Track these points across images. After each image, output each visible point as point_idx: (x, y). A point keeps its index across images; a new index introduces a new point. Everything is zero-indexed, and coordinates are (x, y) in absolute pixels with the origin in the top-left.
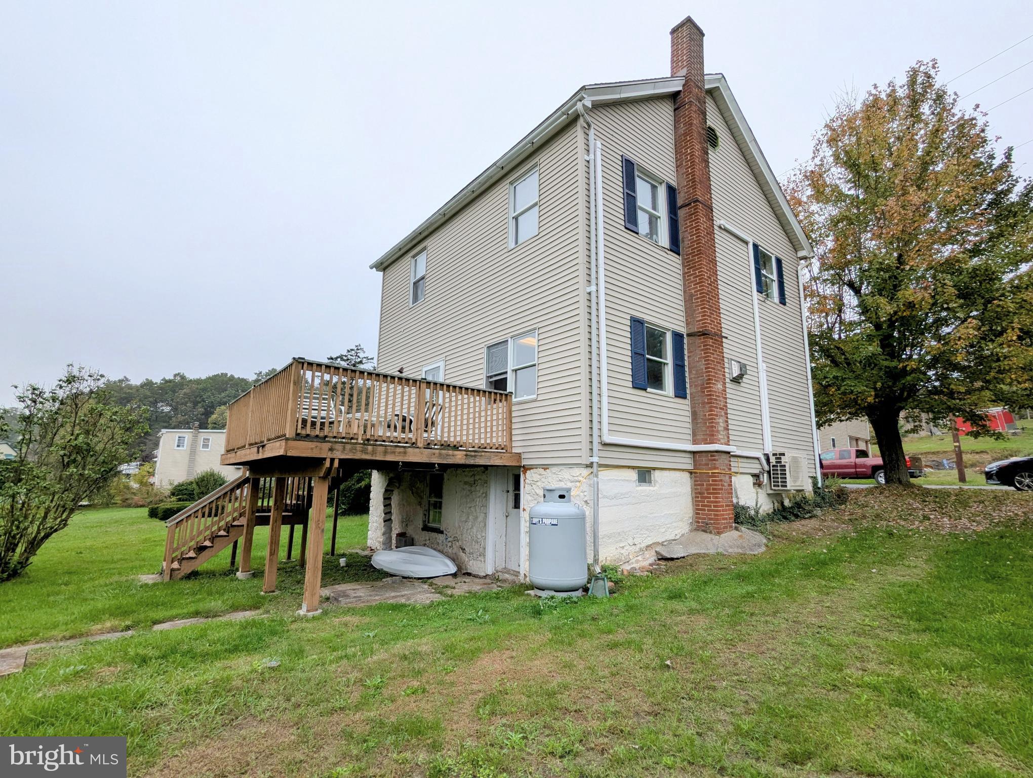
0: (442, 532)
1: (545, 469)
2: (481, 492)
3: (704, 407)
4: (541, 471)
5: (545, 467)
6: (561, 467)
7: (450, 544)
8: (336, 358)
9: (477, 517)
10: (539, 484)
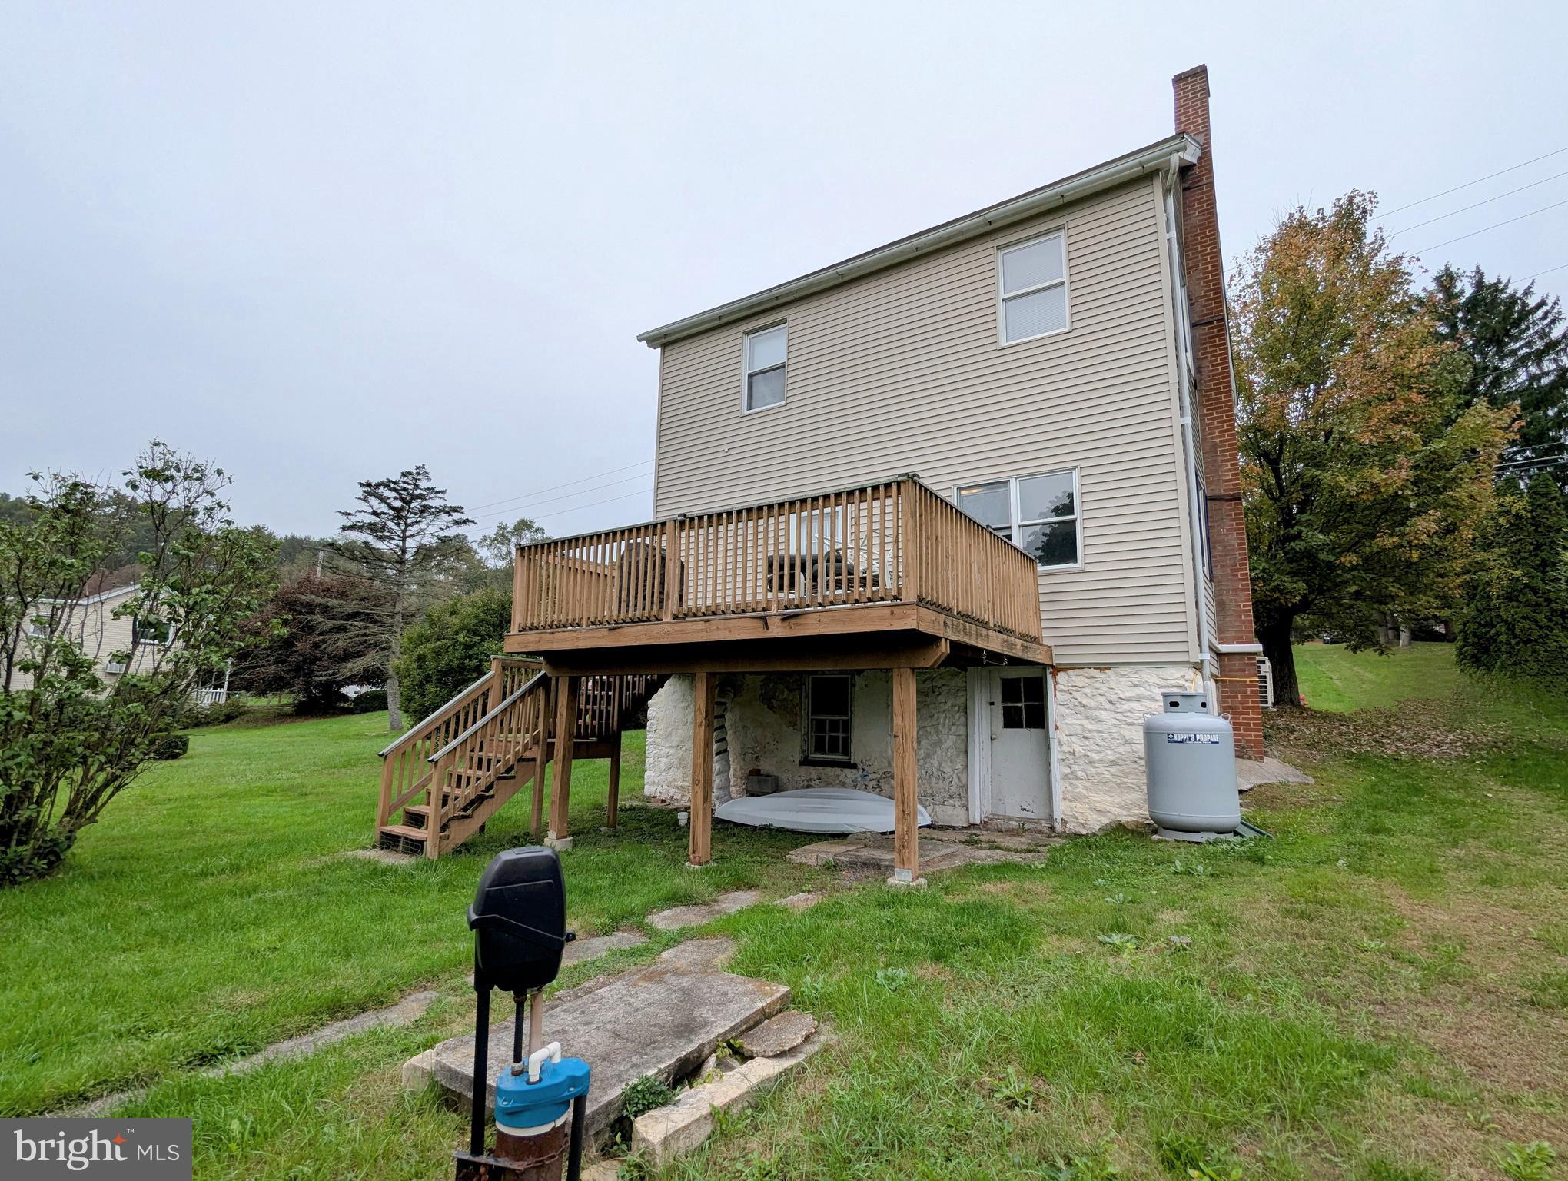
0: (854, 766)
1: (1101, 670)
2: (949, 704)
3: (1237, 595)
4: (1096, 673)
5: (1103, 668)
6: (1140, 667)
7: (874, 783)
8: (378, 485)
9: (940, 742)
10: (1086, 690)
